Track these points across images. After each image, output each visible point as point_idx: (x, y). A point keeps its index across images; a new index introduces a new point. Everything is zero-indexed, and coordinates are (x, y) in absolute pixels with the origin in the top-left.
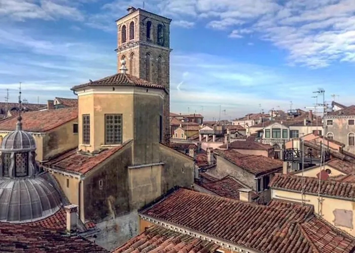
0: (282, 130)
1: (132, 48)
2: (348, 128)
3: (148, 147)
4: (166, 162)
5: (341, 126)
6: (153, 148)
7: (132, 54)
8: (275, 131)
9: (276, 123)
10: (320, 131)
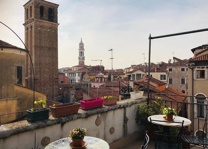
0: (142, 75)
1: (31, 23)
2: (181, 73)
3: (3, 87)
4: (20, 97)
5: (177, 72)
6: (8, 88)
7: (31, 27)
8: (138, 75)
9: (139, 71)
10: (165, 75)
